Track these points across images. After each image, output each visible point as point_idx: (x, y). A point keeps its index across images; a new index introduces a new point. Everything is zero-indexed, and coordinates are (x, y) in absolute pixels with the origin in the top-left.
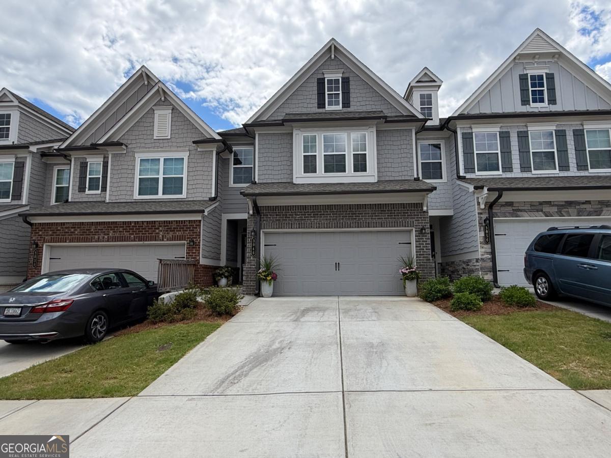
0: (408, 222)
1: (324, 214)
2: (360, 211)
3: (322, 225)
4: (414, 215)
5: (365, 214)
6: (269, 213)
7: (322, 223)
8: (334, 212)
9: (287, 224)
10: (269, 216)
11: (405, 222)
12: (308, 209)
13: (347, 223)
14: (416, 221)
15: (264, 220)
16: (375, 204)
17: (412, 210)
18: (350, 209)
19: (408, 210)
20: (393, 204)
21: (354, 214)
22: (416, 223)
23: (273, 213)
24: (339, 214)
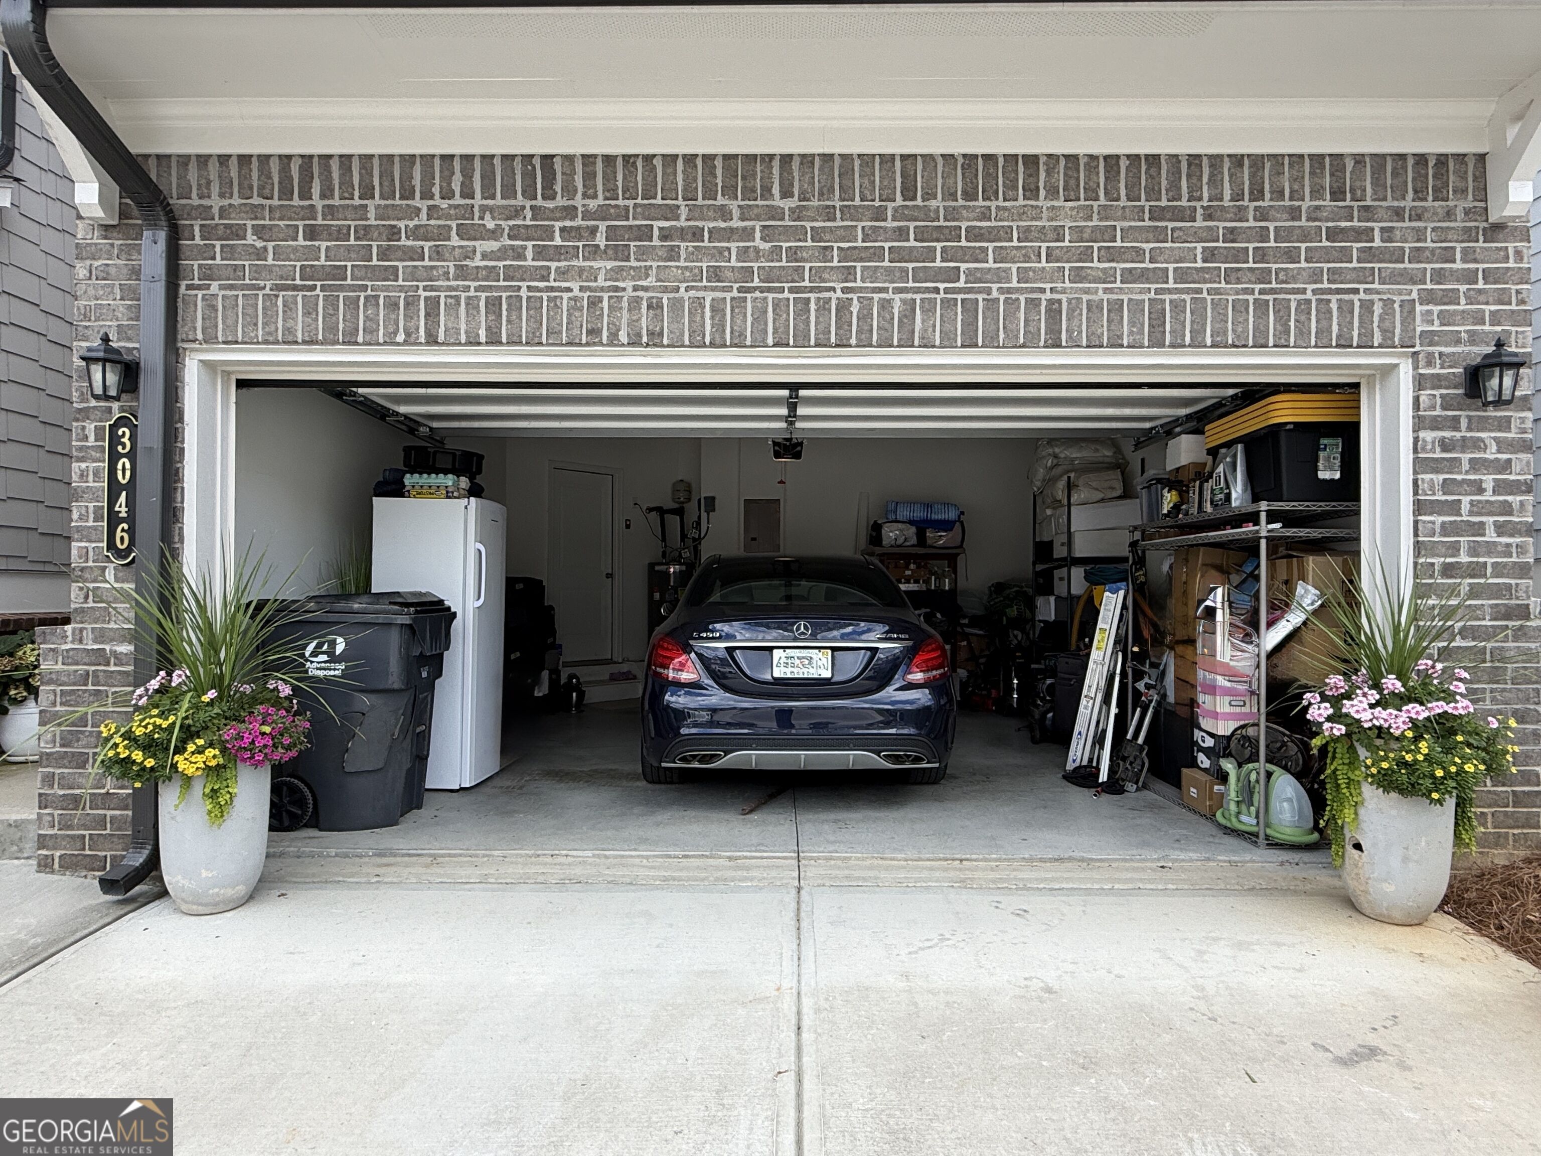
0: (1367, 306)
1: (697, 234)
2: (985, 217)
3: (676, 315)
4: (1417, 255)
5: (1026, 234)
6: (255, 211)
7: (676, 304)
8: (775, 213)
9: (393, 305)
10: (251, 239)
11: (1346, 309)
12: (569, 191)
13: (886, 305)
14: (1429, 298)
15: (209, 274)
16: (1112, 160)
17: (1398, 214)
18: (909, 192)
19: (1367, 212)
20: (1257, 161)
21: (940, 234)
22: (1427, 318)
23: (284, 213)
24: (817, 234)
